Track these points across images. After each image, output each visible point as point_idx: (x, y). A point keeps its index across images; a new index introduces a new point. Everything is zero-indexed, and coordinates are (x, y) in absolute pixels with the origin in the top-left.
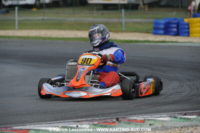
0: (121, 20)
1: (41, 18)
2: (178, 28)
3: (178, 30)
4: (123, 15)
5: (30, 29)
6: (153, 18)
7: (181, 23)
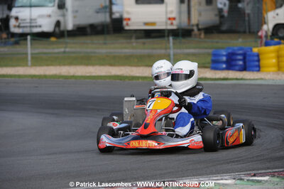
0: (168, 51)
1: (62, 50)
2: (244, 60)
3: (245, 62)
4: (171, 44)
5: (48, 65)
6: (211, 48)
7: (248, 53)
